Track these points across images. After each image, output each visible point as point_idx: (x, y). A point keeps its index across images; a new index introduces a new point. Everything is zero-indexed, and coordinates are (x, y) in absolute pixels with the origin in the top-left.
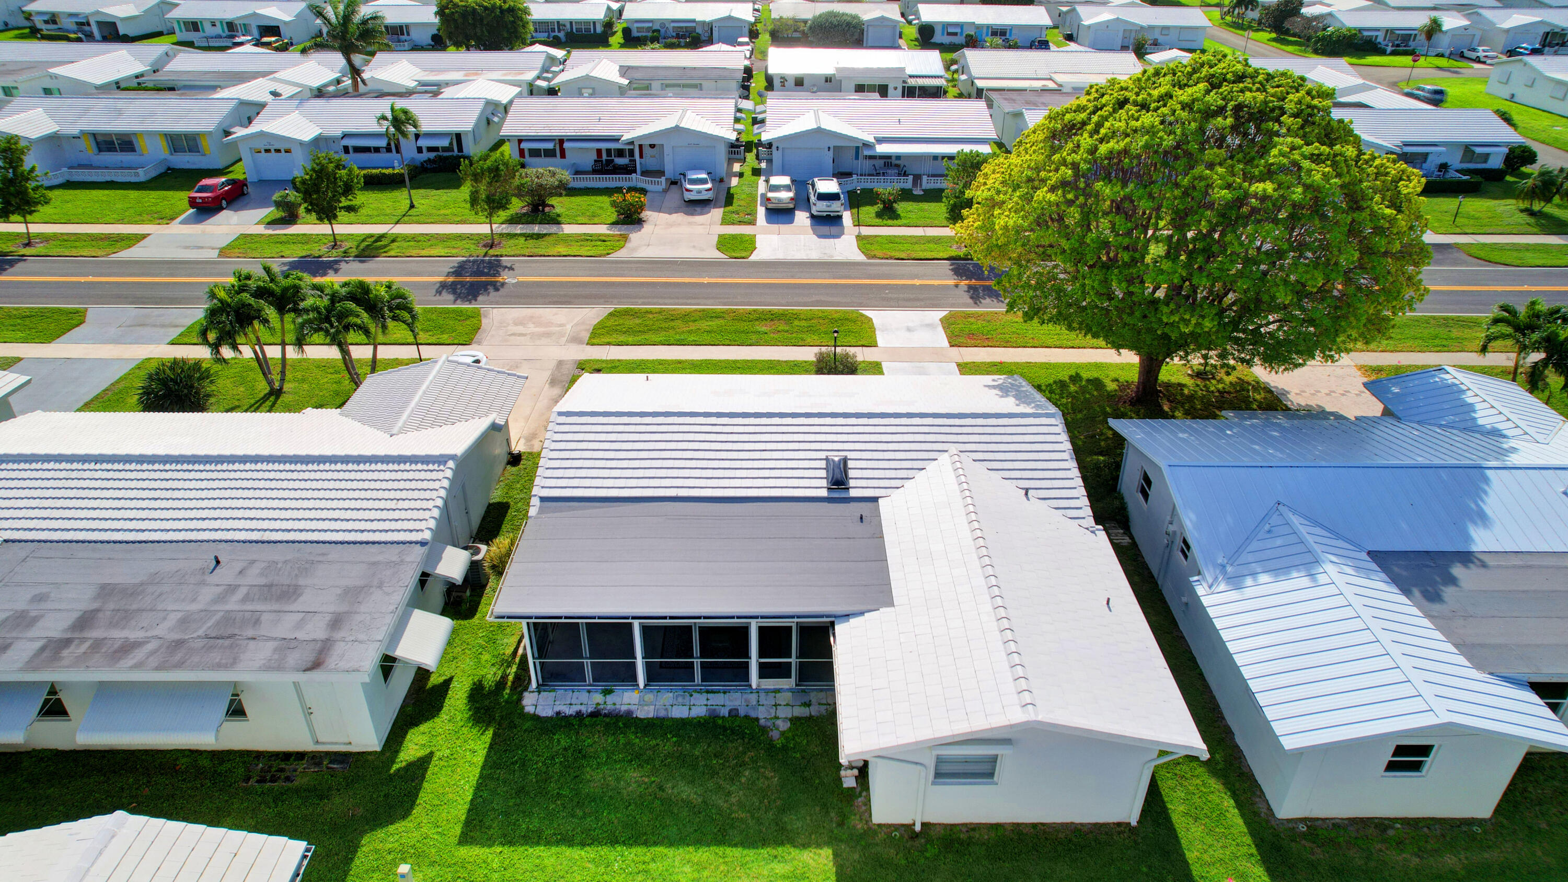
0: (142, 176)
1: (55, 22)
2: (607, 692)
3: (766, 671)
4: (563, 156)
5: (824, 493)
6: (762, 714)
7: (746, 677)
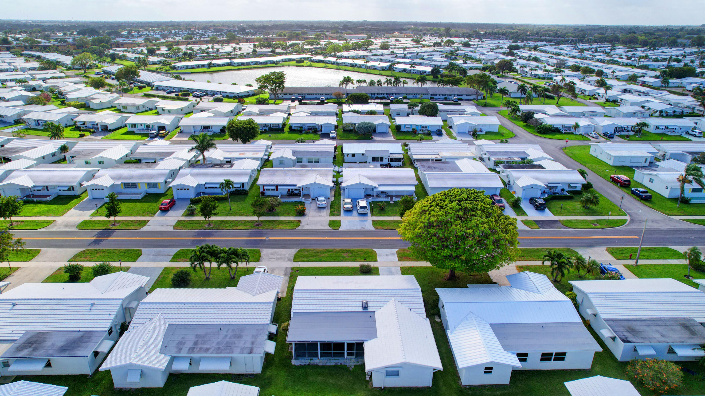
0: (140, 197)
1: (84, 124)
2: (311, 360)
3: (349, 354)
4: (277, 190)
5: (362, 310)
6: (348, 364)
7: (344, 356)
